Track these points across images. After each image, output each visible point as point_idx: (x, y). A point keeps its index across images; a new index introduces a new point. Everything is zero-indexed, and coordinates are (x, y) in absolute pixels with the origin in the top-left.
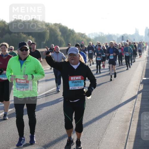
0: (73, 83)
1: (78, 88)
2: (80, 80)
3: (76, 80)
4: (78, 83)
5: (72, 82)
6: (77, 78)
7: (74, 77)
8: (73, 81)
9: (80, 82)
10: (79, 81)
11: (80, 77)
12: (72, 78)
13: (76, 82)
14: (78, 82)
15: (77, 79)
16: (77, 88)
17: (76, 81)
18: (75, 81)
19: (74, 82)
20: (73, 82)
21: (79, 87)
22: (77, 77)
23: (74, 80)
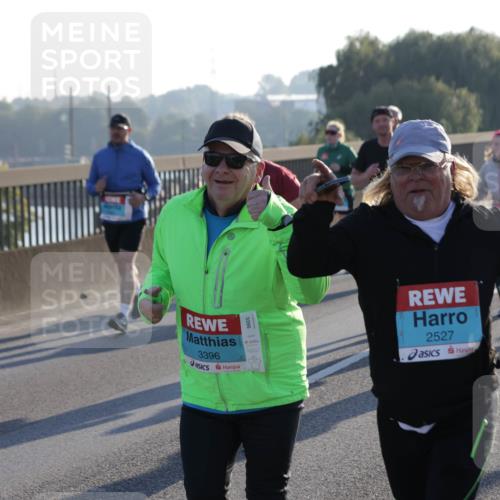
0: (420, 322)
1: (451, 351)
2: (461, 305)
3: (437, 306)
4: (447, 327)
5: (416, 319)
6: (445, 294)
7: (426, 292)
8: (420, 314)
9: (462, 318)
10: (457, 310)
11: (458, 293)
12: (414, 297)
13: (435, 320)
14: (446, 319)
15: (441, 301)
16: (444, 353)
17: (438, 312)
18: (429, 312)
19: (424, 319)
20: (422, 317)
21: (455, 346)
22: (444, 290)
23: (425, 307)
